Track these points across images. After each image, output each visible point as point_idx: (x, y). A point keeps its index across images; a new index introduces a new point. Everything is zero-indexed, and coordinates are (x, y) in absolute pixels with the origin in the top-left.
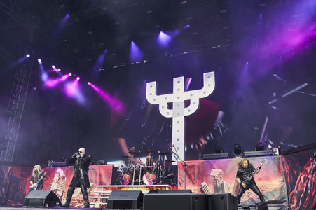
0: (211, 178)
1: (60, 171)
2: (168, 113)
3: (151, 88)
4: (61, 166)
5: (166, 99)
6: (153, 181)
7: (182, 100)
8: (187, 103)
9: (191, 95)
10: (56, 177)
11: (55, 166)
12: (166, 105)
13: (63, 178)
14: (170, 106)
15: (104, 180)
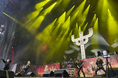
0: (91, 65)
1: (47, 66)
3: (72, 36)
4: (47, 64)
5: (78, 39)
7: (83, 39)
8: (84, 40)
9: (85, 37)
10: (46, 68)
12: (78, 42)
13: (47, 68)
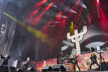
1: (45, 62)
2: (74, 41)
3: (68, 34)
4: (45, 60)
5: (73, 37)
6: (67, 62)
7: (78, 36)
9: (80, 34)
11: (44, 60)
12: (73, 39)
13: (46, 63)
14: (74, 39)
15: (55, 63)
